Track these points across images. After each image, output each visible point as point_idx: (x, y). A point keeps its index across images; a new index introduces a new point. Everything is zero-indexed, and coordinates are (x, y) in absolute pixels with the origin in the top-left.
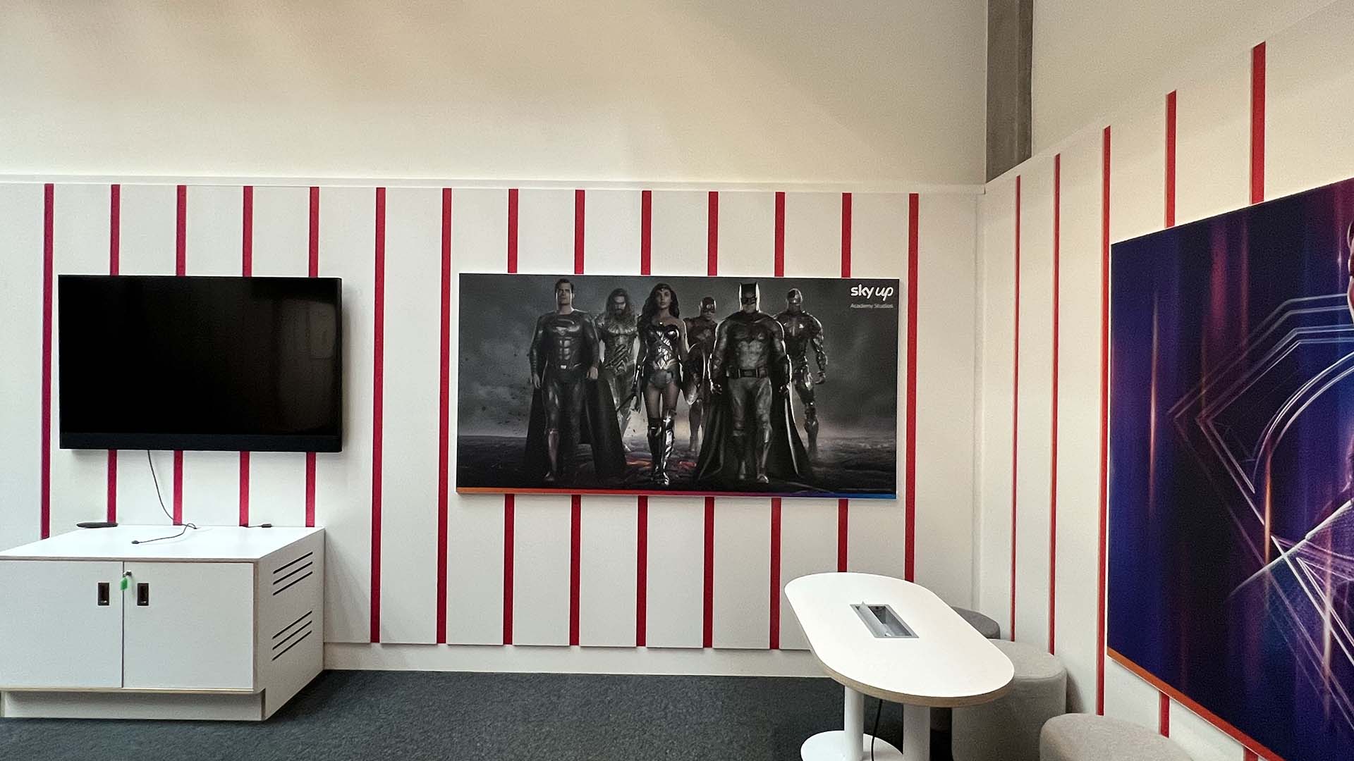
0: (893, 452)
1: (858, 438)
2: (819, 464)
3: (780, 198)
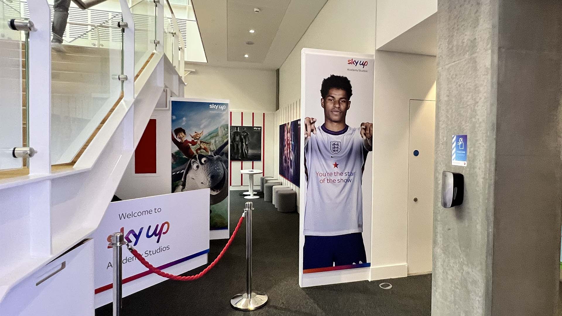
0: (261, 154)
1: (255, 152)
2: (249, 156)
3: (242, 113)
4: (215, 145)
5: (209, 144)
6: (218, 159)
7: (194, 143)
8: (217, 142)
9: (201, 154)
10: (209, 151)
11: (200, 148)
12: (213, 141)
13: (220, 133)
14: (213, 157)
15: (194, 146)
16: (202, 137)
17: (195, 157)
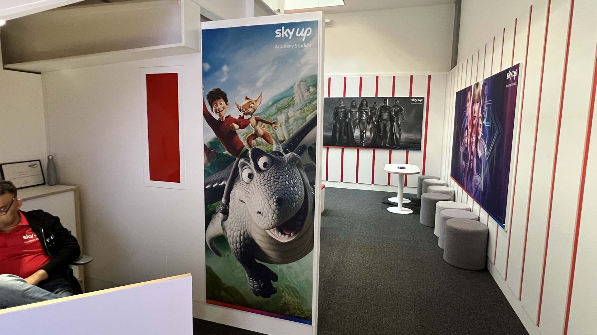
0: (421, 140)
1: (411, 136)
2: (402, 142)
3: (394, 77)
4: (287, 127)
5: (274, 125)
6: (293, 161)
7: (243, 124)
8: (291, 121)
9: (257, 147)
10: (274, 142)
11: (255, 136)
12: (281, 118)
13: (297, 100)
14: (283, 156)
15: (245, 130)
16: (260, 107)
17: (245, 155)
